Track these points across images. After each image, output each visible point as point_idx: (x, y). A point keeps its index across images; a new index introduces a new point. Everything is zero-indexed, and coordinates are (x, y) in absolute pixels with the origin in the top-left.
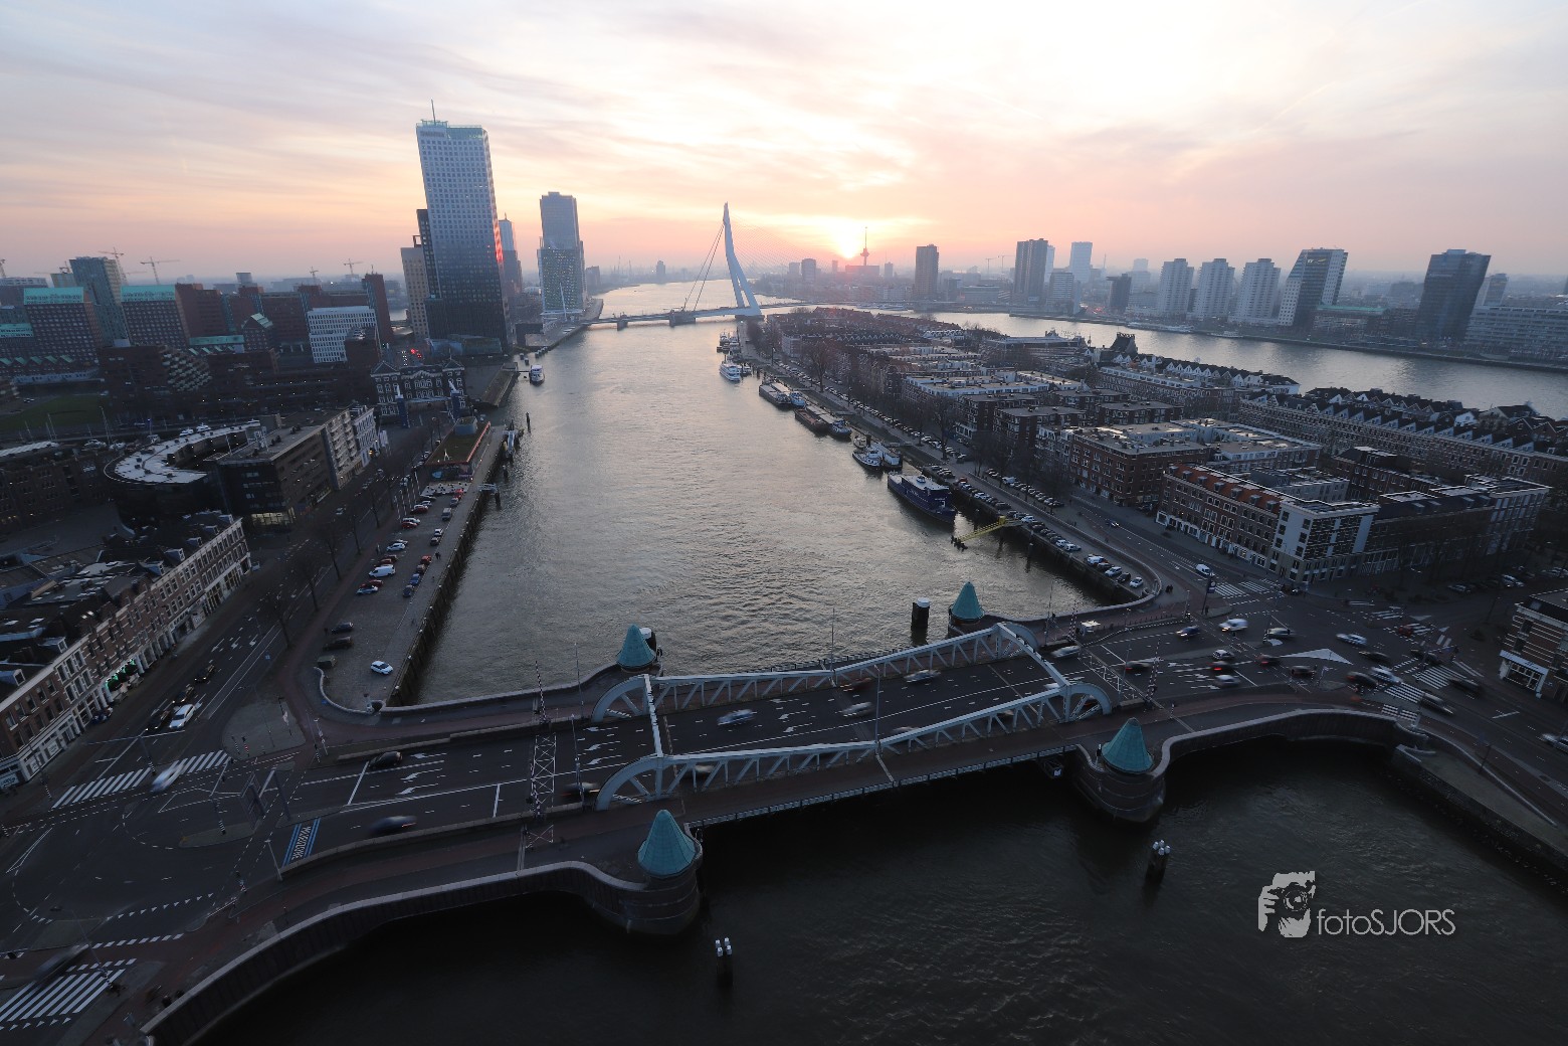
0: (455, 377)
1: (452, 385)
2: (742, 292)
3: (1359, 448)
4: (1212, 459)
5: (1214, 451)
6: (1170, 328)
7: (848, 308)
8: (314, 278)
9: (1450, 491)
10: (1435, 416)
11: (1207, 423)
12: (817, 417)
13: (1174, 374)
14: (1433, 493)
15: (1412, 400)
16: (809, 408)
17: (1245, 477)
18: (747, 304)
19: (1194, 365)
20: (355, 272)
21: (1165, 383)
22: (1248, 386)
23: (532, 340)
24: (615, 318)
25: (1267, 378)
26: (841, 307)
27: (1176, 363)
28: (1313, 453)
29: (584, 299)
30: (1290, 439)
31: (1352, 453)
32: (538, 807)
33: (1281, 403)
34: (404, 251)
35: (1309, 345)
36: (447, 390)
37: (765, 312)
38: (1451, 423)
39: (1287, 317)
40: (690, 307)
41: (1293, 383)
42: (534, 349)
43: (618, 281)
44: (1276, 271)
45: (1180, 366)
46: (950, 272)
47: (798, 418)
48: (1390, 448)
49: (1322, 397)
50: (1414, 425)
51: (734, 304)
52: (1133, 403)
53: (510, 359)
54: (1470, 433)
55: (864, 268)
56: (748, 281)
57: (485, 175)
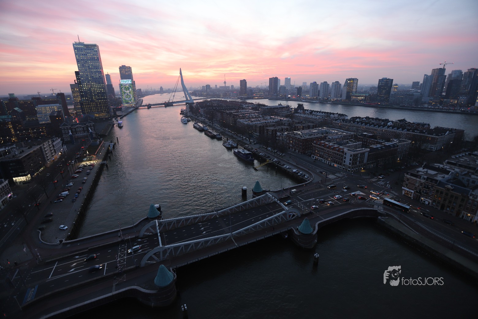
0: (91, 126)
1: (90, 130)
2: (188, 96)
3: (364, 133)
4: (326, 139)
5: (326, 136)
6: (313, 101)
7: (220, 99)
8: (39, 95)
9: (387, 144)
10: (382, 123)
11: (324, 129)
12: (211, 133)
13: (315, 115)
14: (383, 145)
15: (377, 119)
16: (209, 130)
17: (335, 144)
18: (189, 99)
19: (320, 112)
20: (54, 92)
21: (312, 117)
22: (335, 117)
23: (118, 113)
24: (147, 105)
25: (339, 115)
26: (218, 99)
27: (315, 111)
28: (352, 135)
29: (136, 99)
30: (346, 132)
31: (362, 135)
32: (120, 269)
33: (343, 122)
34: (71, 85)
35: (351, 105)
36: (88, 131)
37: (195, 101)
38: (387, 124)
39: (344, 97)
40: (171, 101)
41: (346, 116)
42: (119, 116)
43: (147, 93)
44: (341, 84)
45: (316, 112)
46: (251, 87)
48: (372, 133)
49: (354, 119)
50: (377, 126)
52: (304, 124)
53: (111, 119)
54: (391, 127)
55: (225, 87)
56: (189, 92)
57: (98, 60)
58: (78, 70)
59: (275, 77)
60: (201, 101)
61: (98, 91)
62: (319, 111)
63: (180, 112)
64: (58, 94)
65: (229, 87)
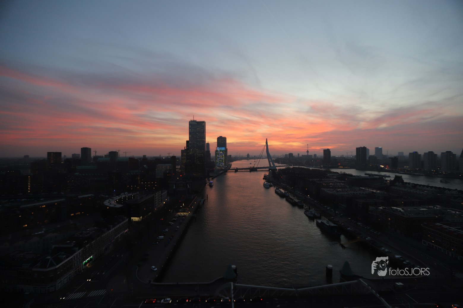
0: (189, 183)
1: (188, 185)
2: (271, 162)
4: (442, 221)
5: (442, 218)
6: (416, 174)
7: (303, 167)
8: (160, 157)
11: (437, 207)
12: (293, 200)
13: (420, 189)
16: (290, 197)
18: (272, 166)
19: (428, 186)
20: (170, 155)
21: (416, 192)
23: (211, 174)
24: (235, 169)
25: (459, 192)
26: (300, 167)
27: (420, 185)
29: (227, 163)
36: (187, 187)
37: (277, 168)
40: (256, 166)
42: (211, 177)
43: (236, 159)
45: (422, 186)
46: (335, 157)
47: (287, 200)
51: (268, 166)
52: (405, 199)
53: (205, 179)
55: (308, 156)
56: (273, 159)
57: (204, 132)
58: (188, 140)
59: (362, 147)
60: (284, 168)
61: (199, 155)
62: (426, 185)
63: (263, 177)
64: (172, 156)
65: (312, 156)
